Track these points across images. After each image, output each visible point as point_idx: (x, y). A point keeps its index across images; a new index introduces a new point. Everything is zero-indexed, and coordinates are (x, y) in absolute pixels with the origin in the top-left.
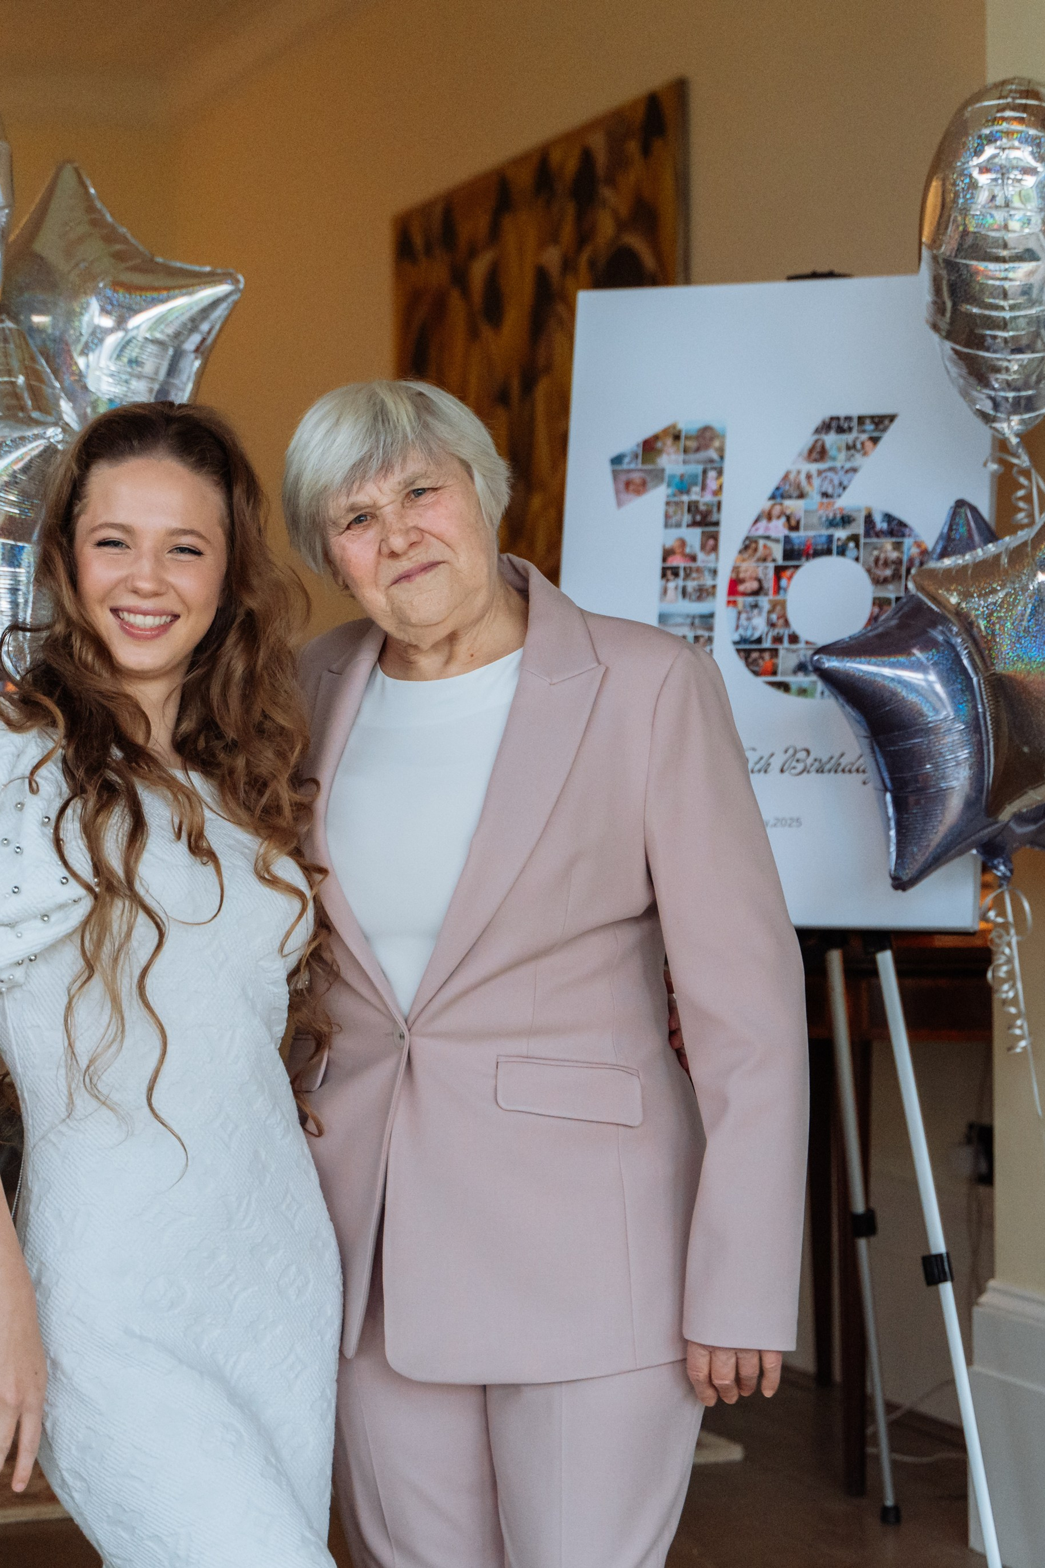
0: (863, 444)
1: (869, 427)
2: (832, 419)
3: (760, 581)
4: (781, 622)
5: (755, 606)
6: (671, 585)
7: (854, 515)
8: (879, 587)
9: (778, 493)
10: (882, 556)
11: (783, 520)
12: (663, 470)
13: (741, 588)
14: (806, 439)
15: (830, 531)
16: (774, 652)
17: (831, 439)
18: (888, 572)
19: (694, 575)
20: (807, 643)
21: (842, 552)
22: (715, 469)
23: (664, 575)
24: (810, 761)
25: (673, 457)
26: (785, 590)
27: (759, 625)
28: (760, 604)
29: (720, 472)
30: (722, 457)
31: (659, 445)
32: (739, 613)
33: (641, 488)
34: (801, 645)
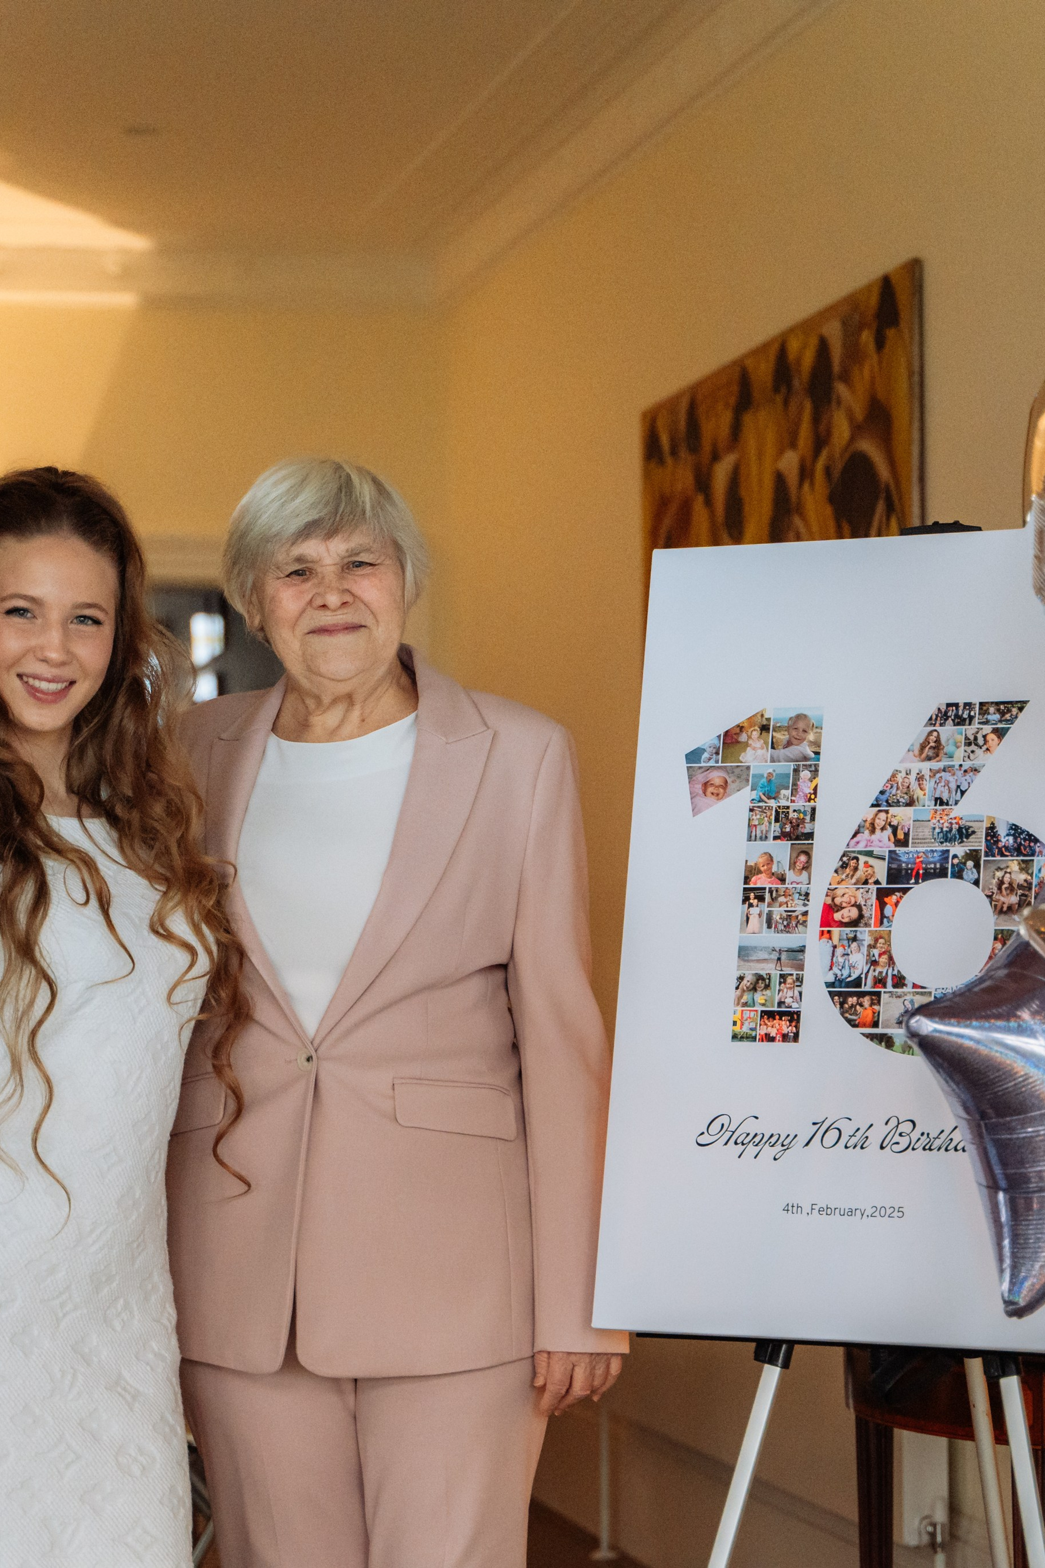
0: (985, 737)
1: (994, 717)
2: (949, 705)
3: (859, 907)
4: (884, 959)
5: (855, 939)
6: (754, 911)
7: (975, 826)
8: (1003, 917)
9: (884, 797)
10: (1007, 879)
11: (889, 830)
12: (748, 768)
13: (837, 916)
14: (917, 731)
15: (946, 846)
16: (876, 997)
17: (948, 731)
18: (1014, 899)
19: (782, 899)
20: (915, 986)
21: (958, 874)
22: (806, 767)
23: (746, 899)
24: (915, 1135)
25: (760, 752)
26: (889, 921)
27: (858, 961)
28: (858, 935)
29: (815, 772)
30: (817, 753)
31: (743, 738)
32: (835, 947)
33: (721, 790)
34: (908, 989)
